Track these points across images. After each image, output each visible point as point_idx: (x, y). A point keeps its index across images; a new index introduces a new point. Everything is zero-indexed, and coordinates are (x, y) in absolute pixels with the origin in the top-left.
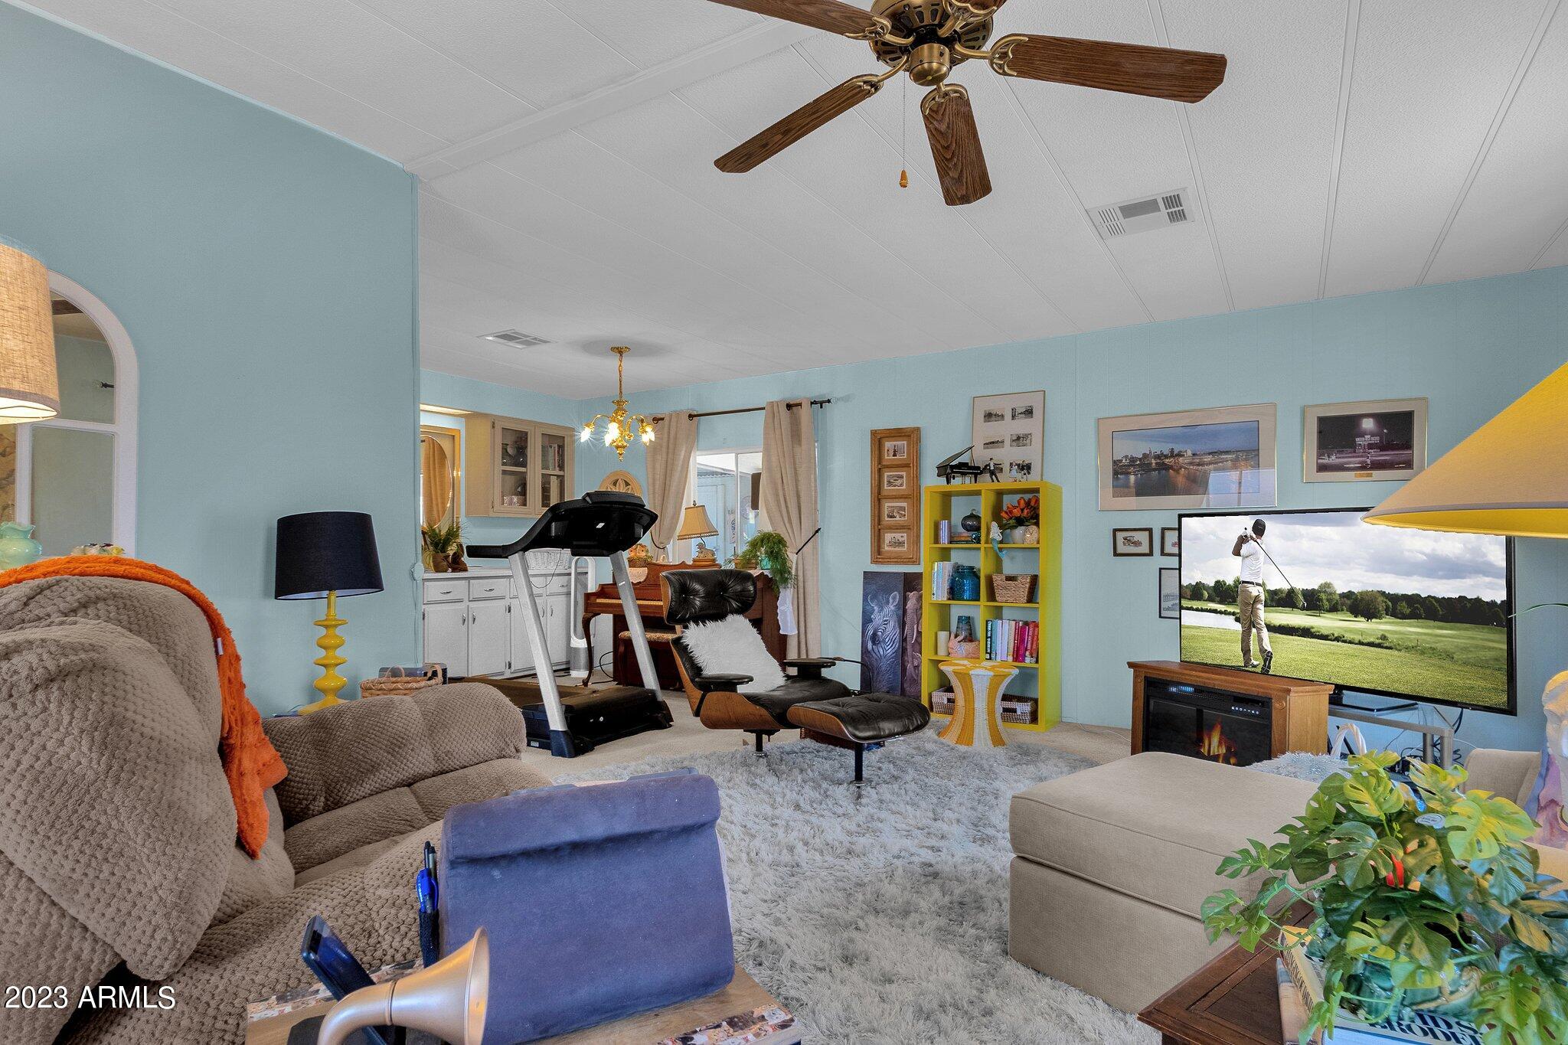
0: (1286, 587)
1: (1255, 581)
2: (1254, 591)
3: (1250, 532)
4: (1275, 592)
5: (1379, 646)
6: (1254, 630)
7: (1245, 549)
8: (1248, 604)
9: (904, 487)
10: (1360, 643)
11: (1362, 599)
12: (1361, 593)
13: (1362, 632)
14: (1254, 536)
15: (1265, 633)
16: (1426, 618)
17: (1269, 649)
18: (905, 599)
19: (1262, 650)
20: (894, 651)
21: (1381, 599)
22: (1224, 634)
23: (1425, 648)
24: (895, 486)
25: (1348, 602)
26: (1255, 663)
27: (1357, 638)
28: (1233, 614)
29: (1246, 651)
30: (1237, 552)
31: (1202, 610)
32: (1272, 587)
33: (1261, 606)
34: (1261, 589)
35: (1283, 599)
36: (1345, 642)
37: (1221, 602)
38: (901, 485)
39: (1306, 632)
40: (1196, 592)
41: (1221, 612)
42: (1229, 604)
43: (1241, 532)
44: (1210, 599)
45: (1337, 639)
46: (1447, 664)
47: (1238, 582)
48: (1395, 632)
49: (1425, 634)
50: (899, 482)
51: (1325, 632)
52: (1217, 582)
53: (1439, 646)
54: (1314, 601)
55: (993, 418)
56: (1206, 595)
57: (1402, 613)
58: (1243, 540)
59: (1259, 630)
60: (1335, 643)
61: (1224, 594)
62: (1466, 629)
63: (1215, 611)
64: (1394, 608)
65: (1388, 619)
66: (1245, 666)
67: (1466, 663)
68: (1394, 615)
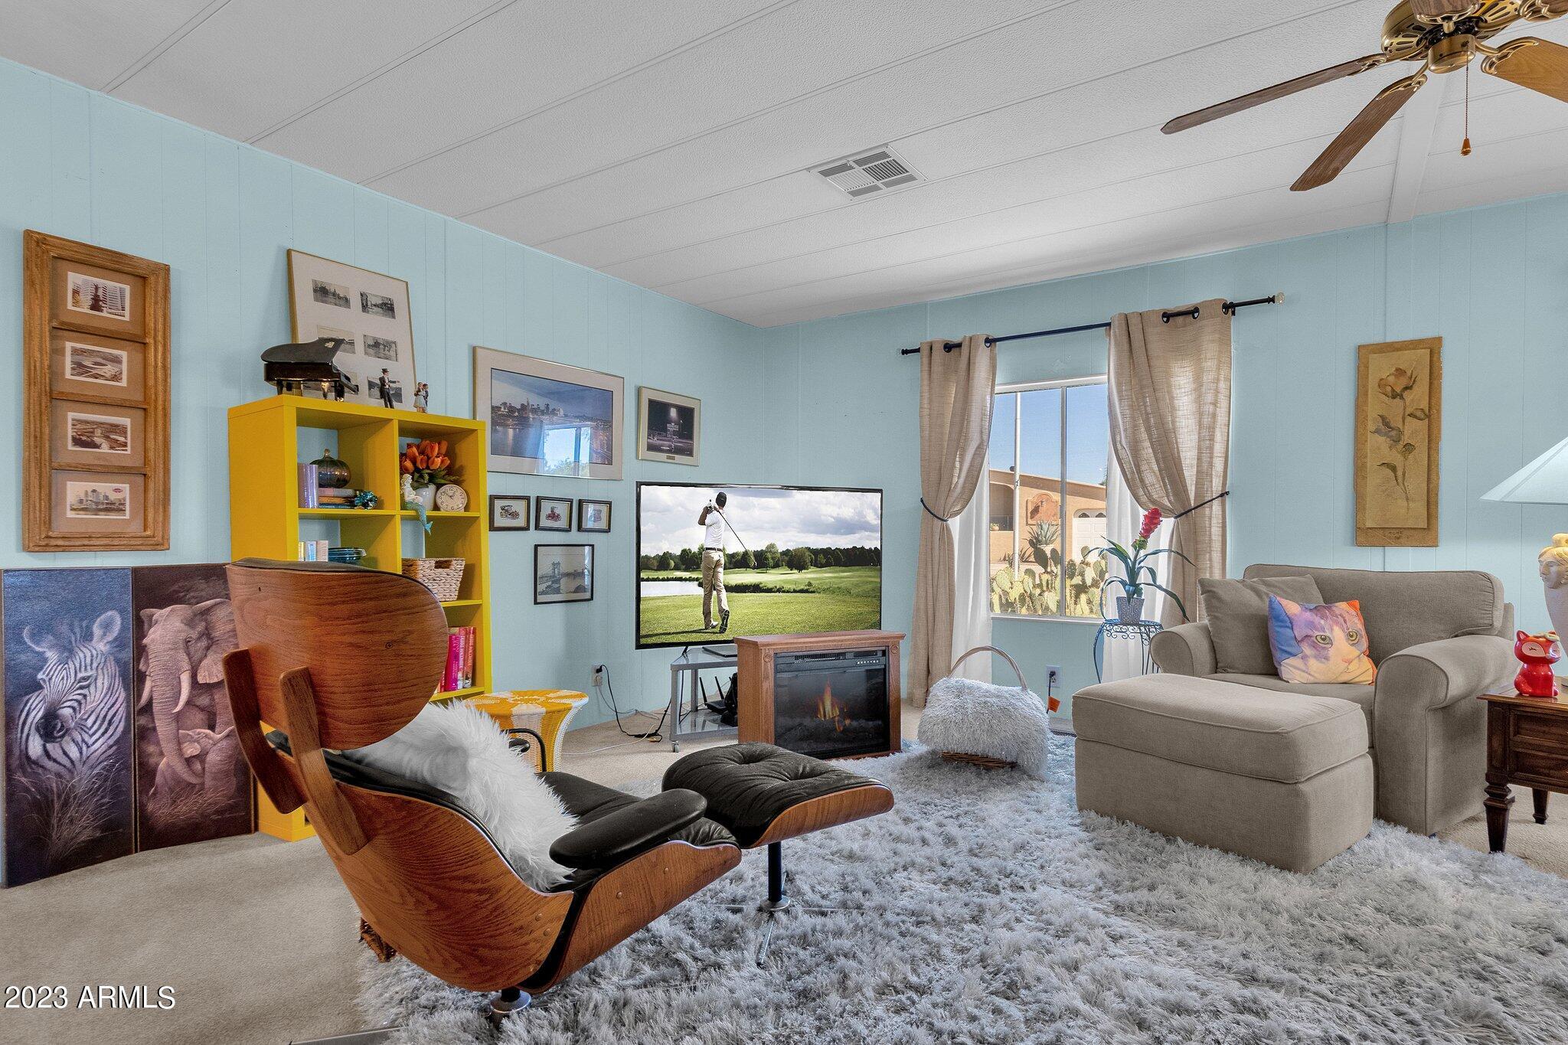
0: (741, 550)
1: (716, 547)
2: (716, 556)
3: (714, 503)
4: (733, 556)
5: (806, 591)
6: (715, 593)
7: (709, 519)
8: (710, 569)
9: (124, 383)
10: (795, 591)
11: (796, 555)
12: (795, 550)
13: (796, 582)
14: (717, 507)
15: (724, 594)
16: (836, 565)
17: (727, 608)
18: (140, 628)
19: (721, 610)
20: (111, 742)
21: (807, 553)
22: (686, 601)
23: (835, 588)
24: (96, 376)
25: (787, 558)
26: (715, 623)
27: (792, 587)
28: (697, 579)
29: (707, 614)
30: (702, 522)
31: (668, 580)
32: (730, 551)
33: (721, 570)
34: (721, 554)
35: (738, 562)
36: (784, 592)
37: (686, 570)
38: (116, 377)
39: (756, 588)
40: (663, 562)
41: (686, 580)
42: (694, 570)
43: (706, 504)
44: (677, 568)
45: (779, 591)
46: (847, 598)
47: (702, 549)
48: (817, 579)
49: (835, 577)
50: (109, 369)
51: (770, 586)
52: (684, 551)
53: (842, 585)
54: (762, 560)
55: (331, 298)
56: (672, 564)
57: (821, 564)
58: (708, 510)
59: (719, 592)
60: (777, 594)
61: (689, 561)
62: (857, 570)
63: (680, 579)
64: (816, 560)
65: (813, 569)
66: (706, 629)
67: (858, 596)
68: (816, 566)
